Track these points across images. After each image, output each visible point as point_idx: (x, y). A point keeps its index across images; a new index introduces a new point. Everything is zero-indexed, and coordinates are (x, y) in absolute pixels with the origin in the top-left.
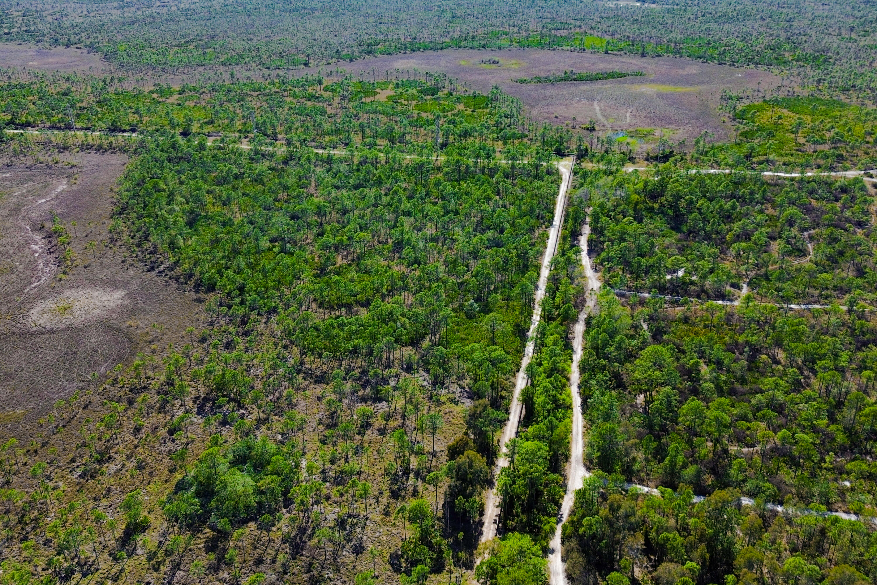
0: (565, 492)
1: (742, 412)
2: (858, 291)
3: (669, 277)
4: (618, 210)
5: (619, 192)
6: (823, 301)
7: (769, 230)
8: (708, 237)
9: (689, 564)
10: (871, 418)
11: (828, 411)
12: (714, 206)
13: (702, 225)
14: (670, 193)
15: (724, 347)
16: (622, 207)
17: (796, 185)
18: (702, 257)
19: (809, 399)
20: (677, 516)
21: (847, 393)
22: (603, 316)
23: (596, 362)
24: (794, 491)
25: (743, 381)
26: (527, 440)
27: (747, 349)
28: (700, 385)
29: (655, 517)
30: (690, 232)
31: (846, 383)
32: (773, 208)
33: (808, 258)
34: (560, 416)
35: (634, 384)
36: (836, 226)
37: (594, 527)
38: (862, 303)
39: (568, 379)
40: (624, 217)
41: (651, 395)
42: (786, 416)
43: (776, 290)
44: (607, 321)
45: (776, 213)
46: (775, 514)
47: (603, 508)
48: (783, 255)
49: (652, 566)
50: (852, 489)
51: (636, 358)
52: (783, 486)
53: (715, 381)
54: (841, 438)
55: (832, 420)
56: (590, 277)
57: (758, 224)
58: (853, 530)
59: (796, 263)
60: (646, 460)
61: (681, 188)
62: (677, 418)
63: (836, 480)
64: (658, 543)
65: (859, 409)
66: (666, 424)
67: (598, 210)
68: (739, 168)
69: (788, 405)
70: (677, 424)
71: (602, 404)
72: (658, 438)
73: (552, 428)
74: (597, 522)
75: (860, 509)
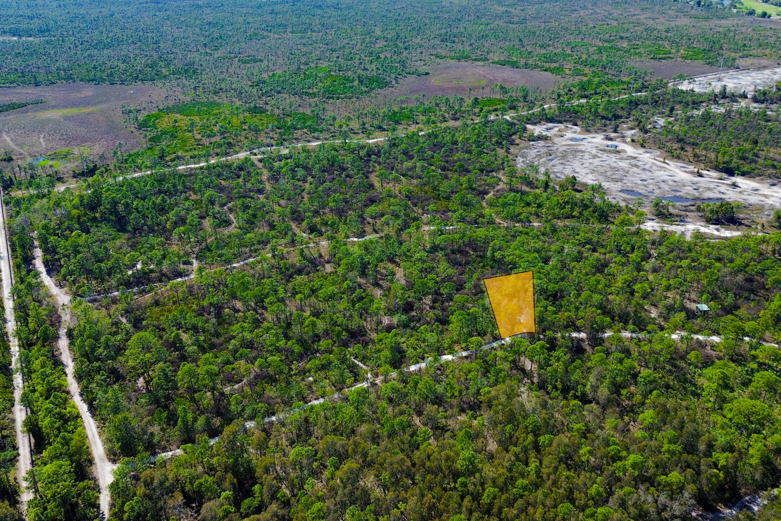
0: (99, 492)
1: (225, 358)
2: (275, 240)
3: (130, 272)
4: (63, 227)
5: (58, 211)
6: (254, 254)
7: (198, 212)
8: (152, 230)
9: (224, 494)
10: (311, 327)
11: (283, 333)
12: (148, 203)
13: (143, 221)
14: (106, 201)
15: (194, 314)
16: (66, 224)
17: (206, 172)
18: (152, 248)
19: (268, 330)
20: (202, 462)
21: (291, 315)
22: (82, 323)
23: (90, 367)
24: (279, 400)
25: (217, 335)
26: (45, 464)
27: (212, 309)
28: (186, 351)
29: (185, 473)
30: (135, 230)
31: (288, 309)
32: (195, 194)
33: (233, 225)
34: (70, 428)
35: (131, 372)
36: (244, 197)
37: (136, 508)
38: (279, 248)
39: (68, 393)
40: (72, 232)
41: (148, 375)
42: (256, 349)
43: (218, 257)
44: (88, 328)
45: (199, 197)
46: (271, 423)
47: (138, 488)
48: (215, 229)
49: (195, 513)
50: (315, 381)
51: (125, 350)
52: (270, 401)
53: (196, 342)
54: (297, 349)
55: (288, 338)
56: (57, 295)
57: (187, 209)
58: (324, 410)
59: (226, 232)
60: (163, 430)
61: (114, 195)
62: (176, 384)
63: (303, 380)
64: (194, 492)
65: (302, 323)
66: (169, 394)
67: (43, 231)
68: (157, 168)
69: (255, 340)
70: (178, 389)
71: (107, 400)
72: (166, 407)
73: (66, 442)
74: (137, 502)
75: (324, 393)
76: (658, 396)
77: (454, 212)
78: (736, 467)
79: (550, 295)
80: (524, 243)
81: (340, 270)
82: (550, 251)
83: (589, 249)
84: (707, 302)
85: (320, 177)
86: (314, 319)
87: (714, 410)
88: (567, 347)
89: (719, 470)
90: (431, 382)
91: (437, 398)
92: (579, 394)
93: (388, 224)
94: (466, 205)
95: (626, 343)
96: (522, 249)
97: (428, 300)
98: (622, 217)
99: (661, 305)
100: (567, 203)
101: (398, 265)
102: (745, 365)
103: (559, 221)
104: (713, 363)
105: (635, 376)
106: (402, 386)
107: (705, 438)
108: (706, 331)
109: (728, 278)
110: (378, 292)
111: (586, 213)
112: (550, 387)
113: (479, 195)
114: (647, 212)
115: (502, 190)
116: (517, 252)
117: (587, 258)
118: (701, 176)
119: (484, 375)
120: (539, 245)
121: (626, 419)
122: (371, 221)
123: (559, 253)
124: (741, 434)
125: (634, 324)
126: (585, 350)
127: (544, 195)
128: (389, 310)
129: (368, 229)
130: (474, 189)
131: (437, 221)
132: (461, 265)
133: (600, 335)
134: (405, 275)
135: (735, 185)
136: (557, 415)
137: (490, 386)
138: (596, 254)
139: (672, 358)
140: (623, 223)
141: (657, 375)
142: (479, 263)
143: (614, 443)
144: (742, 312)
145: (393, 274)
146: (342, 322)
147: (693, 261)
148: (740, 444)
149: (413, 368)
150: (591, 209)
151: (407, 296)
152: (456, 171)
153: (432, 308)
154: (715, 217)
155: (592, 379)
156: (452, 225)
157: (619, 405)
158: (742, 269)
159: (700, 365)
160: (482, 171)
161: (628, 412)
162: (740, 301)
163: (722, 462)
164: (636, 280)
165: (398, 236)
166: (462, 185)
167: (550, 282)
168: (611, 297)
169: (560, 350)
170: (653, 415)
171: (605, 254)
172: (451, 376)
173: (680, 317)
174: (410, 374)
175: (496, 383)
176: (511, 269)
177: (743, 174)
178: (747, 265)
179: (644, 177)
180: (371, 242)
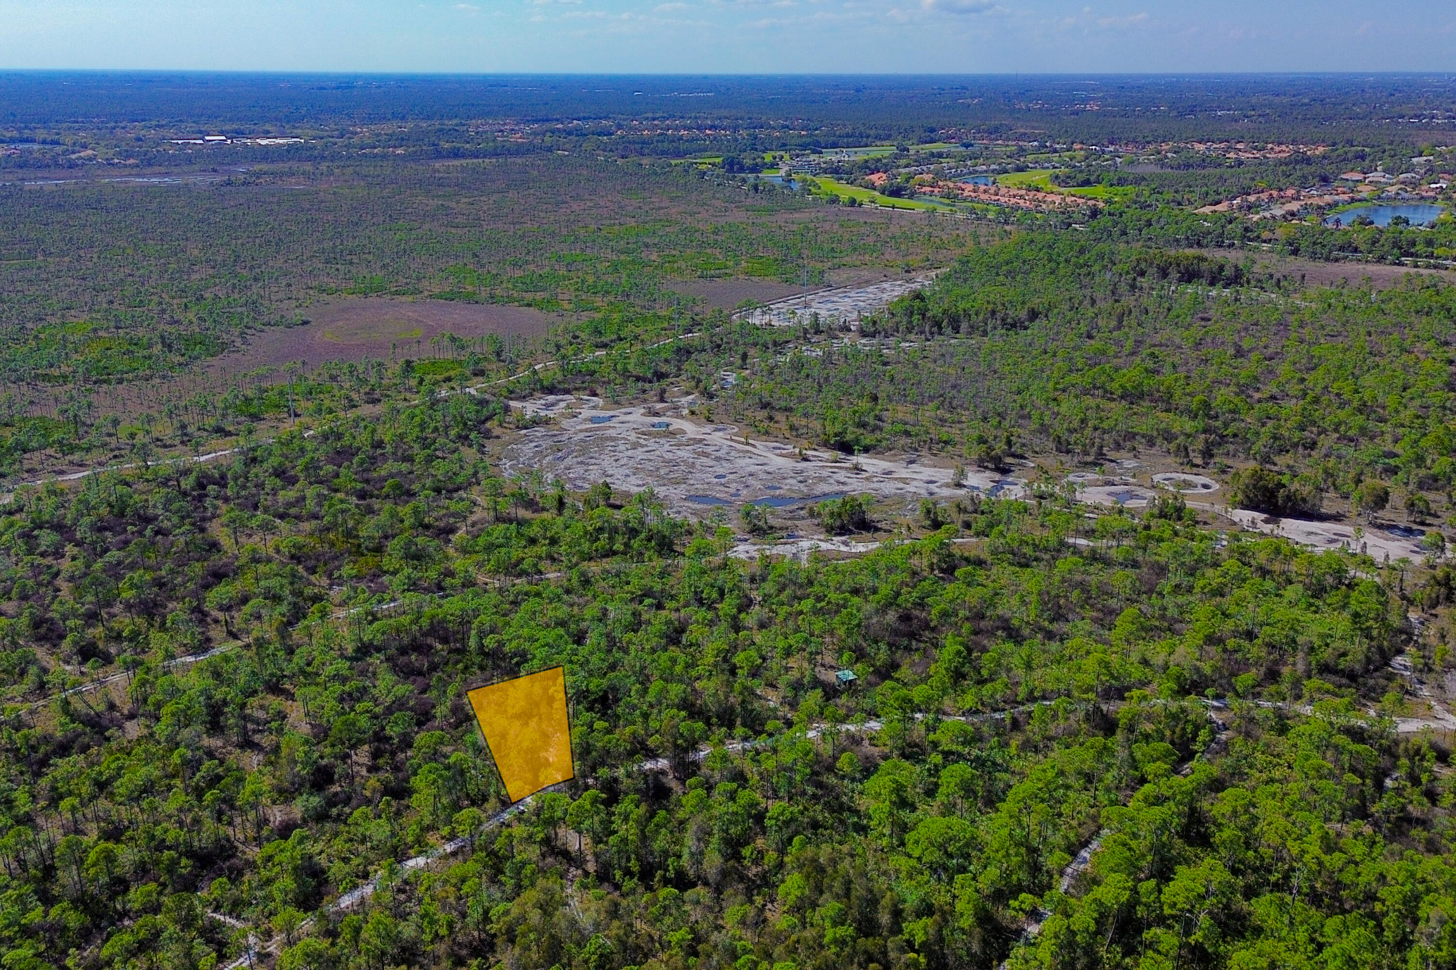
10: (103, 864)
11: (35, 892)
21: (51, 849)
31: (43, 836)
54: (74, 920)
55: (48, 900)
65: (80, 862)
76: (803, 845)
77: (394, 573)
78: (941, 939)
79: (595, 701)
80: (534, 613)
81: (162, 729)
82: (583, 620)
83: (650, 606)
84: (851, 665)
85: (94, 543)
86: (110, 845)
87: (893, 849)
88: (637, 791)
89: (917, 952)
90: (388, 921)
91: (404, 949)
92: (671, 874)
93: (259, 617)
94: (416, 557)
95: (736, 762)
96: (533, 623)
97: (362, 756)
98: (695, 542)
99: (782, 682)
100: (601, 530)
101: (291, 696)
102: (924, 761)
103: (592, 563)
104: (876, 767)
105: (760, 818)
106: (326, 943)
107: (886, 901)
108: (858, 715)
109: (875, 620)
110: (252, 760)
111: (635, 544)
112: (618, 874)
113: (438, 535)
114: (736, 530)
115: (482, 521)
116: (525, 632)
117: (649, 622)
118: (806, 459)
119: (494, 880)
120: (562, 612)
121: (759, 900)
122: (221, 616)
123: (600, 620)
124: (939, 879)
125: (744, 725)
126: (670, 790)
127: (560, 520)
128: (281, 791)
129: (216, 632)
130: (427, 527)
131: (362, 596)
132: (420, 673)
133: (691, 756)
134: (307, 714)
135: (858, 469)
136: (638, 925)
137: (509, 900)
138: (664, 613)
139: (815, 773)
140: (701, 552)
141: (795, 809)
142: (457, 662)
143: (746, 951)
144: (905, 672)
145: (282, 716)
146: (177, 839)
147: (819, 599)
148: (941, 899)
149: (346, 901)
150: (643, 535)
151: (316, 755)
152: (387, 496)
153: (373, 769)
154: (838, 523)
155: (690, 841)
156: (393, 600)
157: (742, 878)
158: (892, 602)
159: (858, 775)
160: (438, 491)
161: (759, 887)
162: (898, 655)
163: (920, 938)
164: (735, 647)
165: (283, 638)
166: (402, 521)
167: (591, 675)
168: (698, 685)
169: (627, 800)
170: (801, 883)
171: (677, 610)
172: (427, 899)
173: (812, 699)
174: (342, 914)
175: (519, 888)
176: (518, 664)
177: (866, 450)
178: (898, 594)
179: (720, 471)
180: (227, 659)
